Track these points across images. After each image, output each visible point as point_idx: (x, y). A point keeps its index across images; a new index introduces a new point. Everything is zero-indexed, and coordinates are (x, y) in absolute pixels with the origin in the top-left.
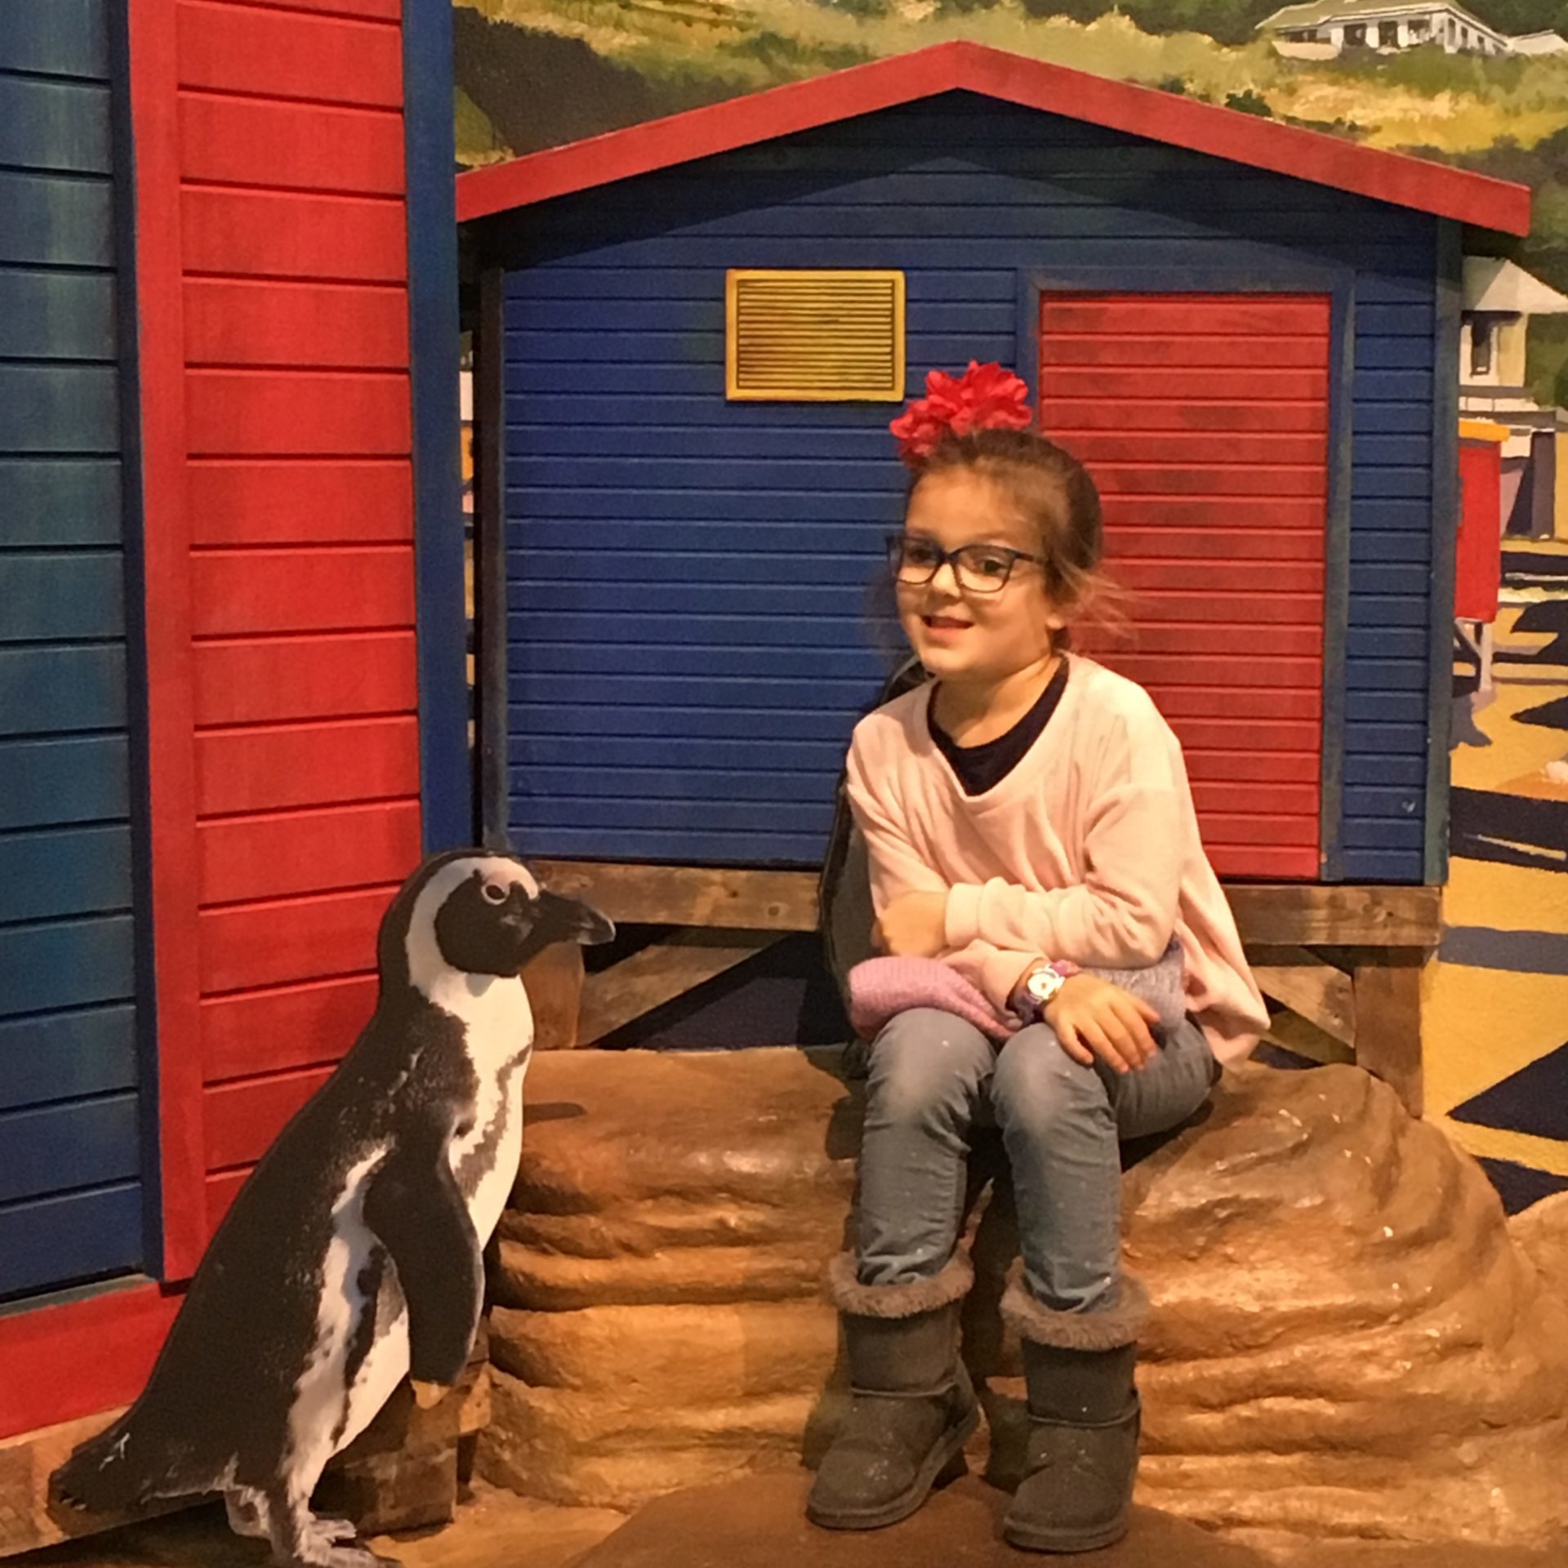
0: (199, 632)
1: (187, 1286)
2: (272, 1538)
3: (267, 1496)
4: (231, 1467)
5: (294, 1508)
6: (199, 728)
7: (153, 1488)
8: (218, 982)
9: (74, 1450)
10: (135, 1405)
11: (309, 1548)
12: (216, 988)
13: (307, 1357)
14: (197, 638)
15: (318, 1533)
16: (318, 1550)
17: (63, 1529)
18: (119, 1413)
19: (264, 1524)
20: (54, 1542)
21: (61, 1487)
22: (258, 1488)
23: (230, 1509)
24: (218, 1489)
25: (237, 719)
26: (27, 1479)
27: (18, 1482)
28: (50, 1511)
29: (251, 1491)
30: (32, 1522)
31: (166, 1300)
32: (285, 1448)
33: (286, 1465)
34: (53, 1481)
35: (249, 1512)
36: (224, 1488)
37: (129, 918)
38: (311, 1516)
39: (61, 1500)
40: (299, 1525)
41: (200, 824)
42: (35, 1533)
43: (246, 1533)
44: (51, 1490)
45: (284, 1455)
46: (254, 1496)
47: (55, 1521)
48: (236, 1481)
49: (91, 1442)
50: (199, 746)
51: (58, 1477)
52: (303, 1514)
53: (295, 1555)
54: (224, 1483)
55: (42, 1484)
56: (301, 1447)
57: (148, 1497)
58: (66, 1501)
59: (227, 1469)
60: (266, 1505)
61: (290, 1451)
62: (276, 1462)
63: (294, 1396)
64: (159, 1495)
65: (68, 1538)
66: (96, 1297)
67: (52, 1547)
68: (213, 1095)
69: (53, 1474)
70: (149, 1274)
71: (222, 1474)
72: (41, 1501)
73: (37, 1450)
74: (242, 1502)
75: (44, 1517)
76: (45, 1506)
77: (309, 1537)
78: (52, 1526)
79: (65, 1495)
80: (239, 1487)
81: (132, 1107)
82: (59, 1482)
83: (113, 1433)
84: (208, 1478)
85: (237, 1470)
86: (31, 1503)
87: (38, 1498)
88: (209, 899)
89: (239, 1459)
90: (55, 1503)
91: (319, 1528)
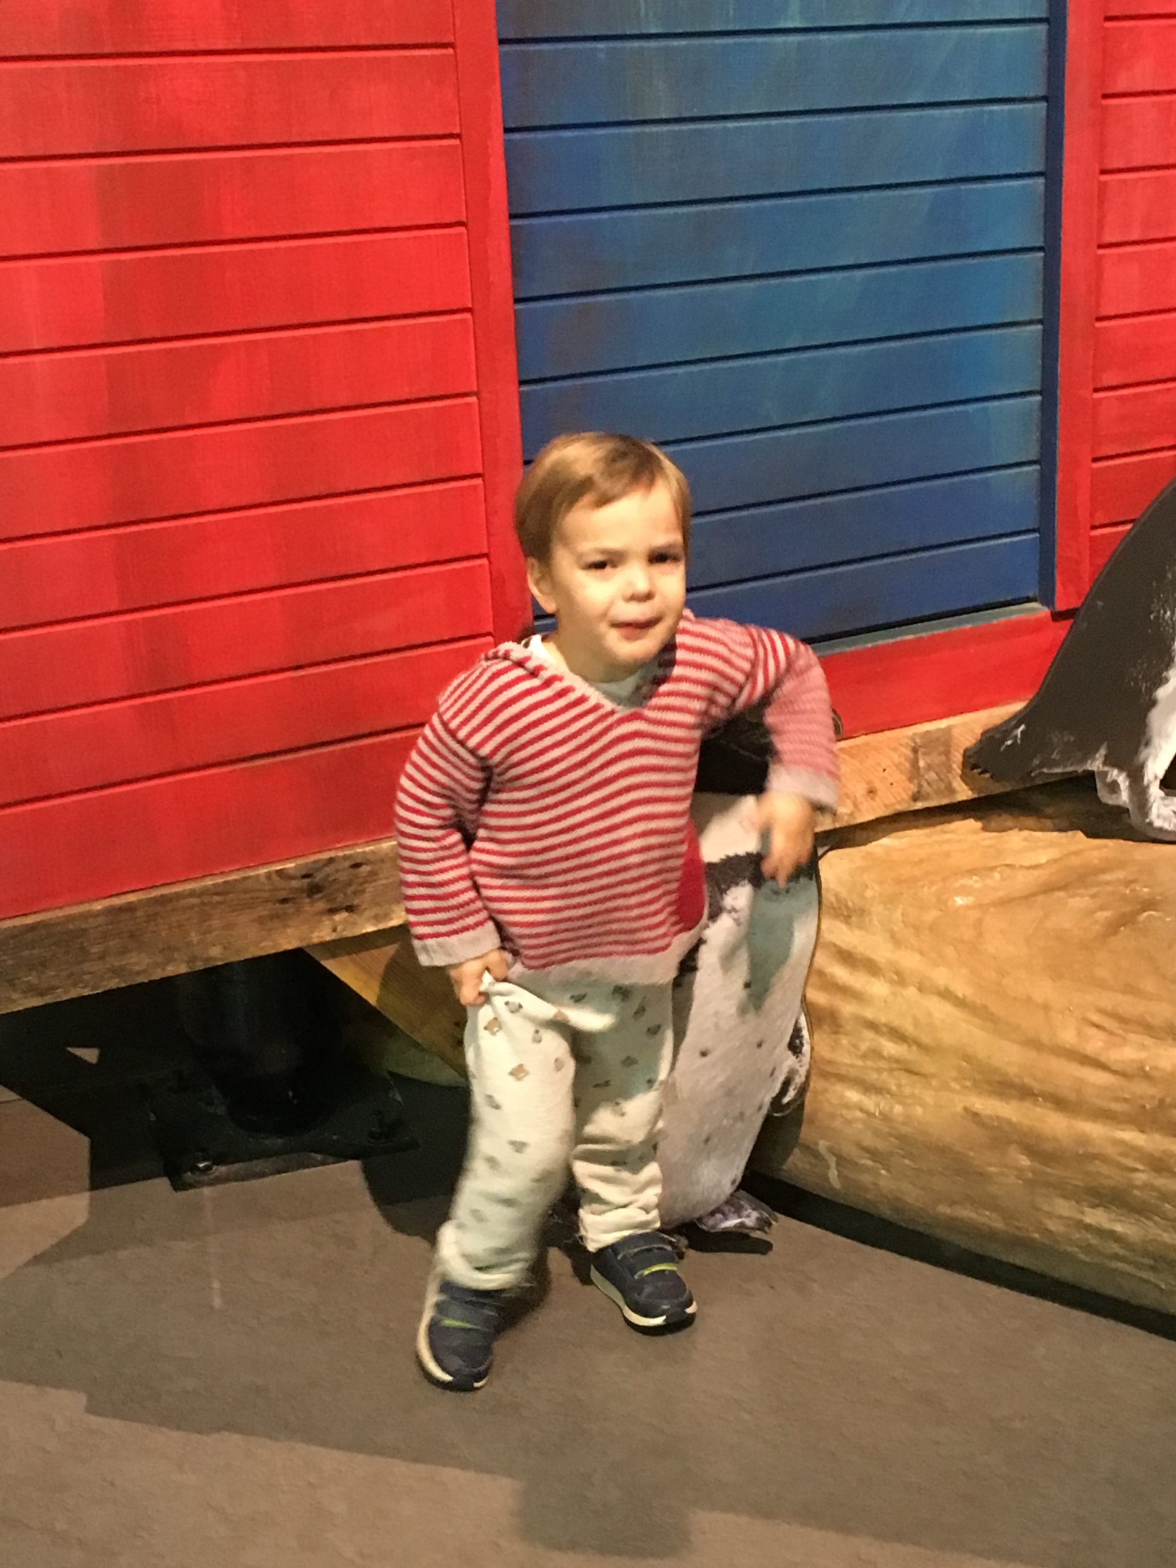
0: (1109, 91)
1: (1074, 614)
2: (1130, 807)
3: (1129, 776)
4: (1103, 751)
5: (1148, 787)
6: (1103, 172)
7: (1042, 765)
8: (1108, 379)
9: (983, 734)
10: (1031, 701)
11: (1159, 816)
12: (1105, 384)
13: (1165, 674)
14: (1105, 96)
15: (1166, 806)
16: (1165, 819)
17: (971, 789)
18: (1018, 706)
19: (1124, 797)
20: (965, 798)
21: (972, 761)
22: (1121, 769)
23: (1099, 785)
24: (1090, 769)
25: (1134, 164)
26: (947, 753)
27: (940, 754)
28: (964, 777)
29: (1115, 772)
30: (950, 784)
31: (1058, 624)
32: (1143, 741)
33: (1142, 756)
34: (967, 755)
35: (1114, 787)
36: (1095, 769)
37: (1040, 327)
38: (1162, 794)
39: (972, 769)
40: (1152, 799)
41: (1101, 252)
42: (951, 791)
43: (1110, 802)
44: (964, 764)
45: (1142, 747)
46: (1118, 776)
47: (967, 784)
48: (1105, 763)
49: (996, 728)
50: (1103, 186)
51: (971, 753)
52: (1155, 792)
53: (1147, 821)
54: (1096, 764)
55: (957, 757)
56: (1156, 741)
57: (1037, 772)
58: (975, 771)
59: (1097, 755)
60: (1127, 783)
61: (1147, 744)
62: (1136, 752)
63: (1153, 703)
64: (1045, 770)
65: (976, 796)
66: (1002, 620)
67: (963, 802)
68: (1099, 469)
69: (966, 751)
70: (1043, 603)
71: (1094, 759)
72: (957, 769)
73: (956, 732)
74: (1109, 779)
75: (959, 779)
76: (960, 772)
77: (1158, 809)
78: (965, 787)
79: (974, 767)
80: (1106, 769)
81: (1036, 474)
82: (970, 757)
83: (1014, 723)
84: (1083, 760)
85: (1106, 756)
86: (949, 769)
87: (955, 766)
88: (1104, 312)
89: (1109, 747)
90: (967, 771)
91: (1166, 802)
